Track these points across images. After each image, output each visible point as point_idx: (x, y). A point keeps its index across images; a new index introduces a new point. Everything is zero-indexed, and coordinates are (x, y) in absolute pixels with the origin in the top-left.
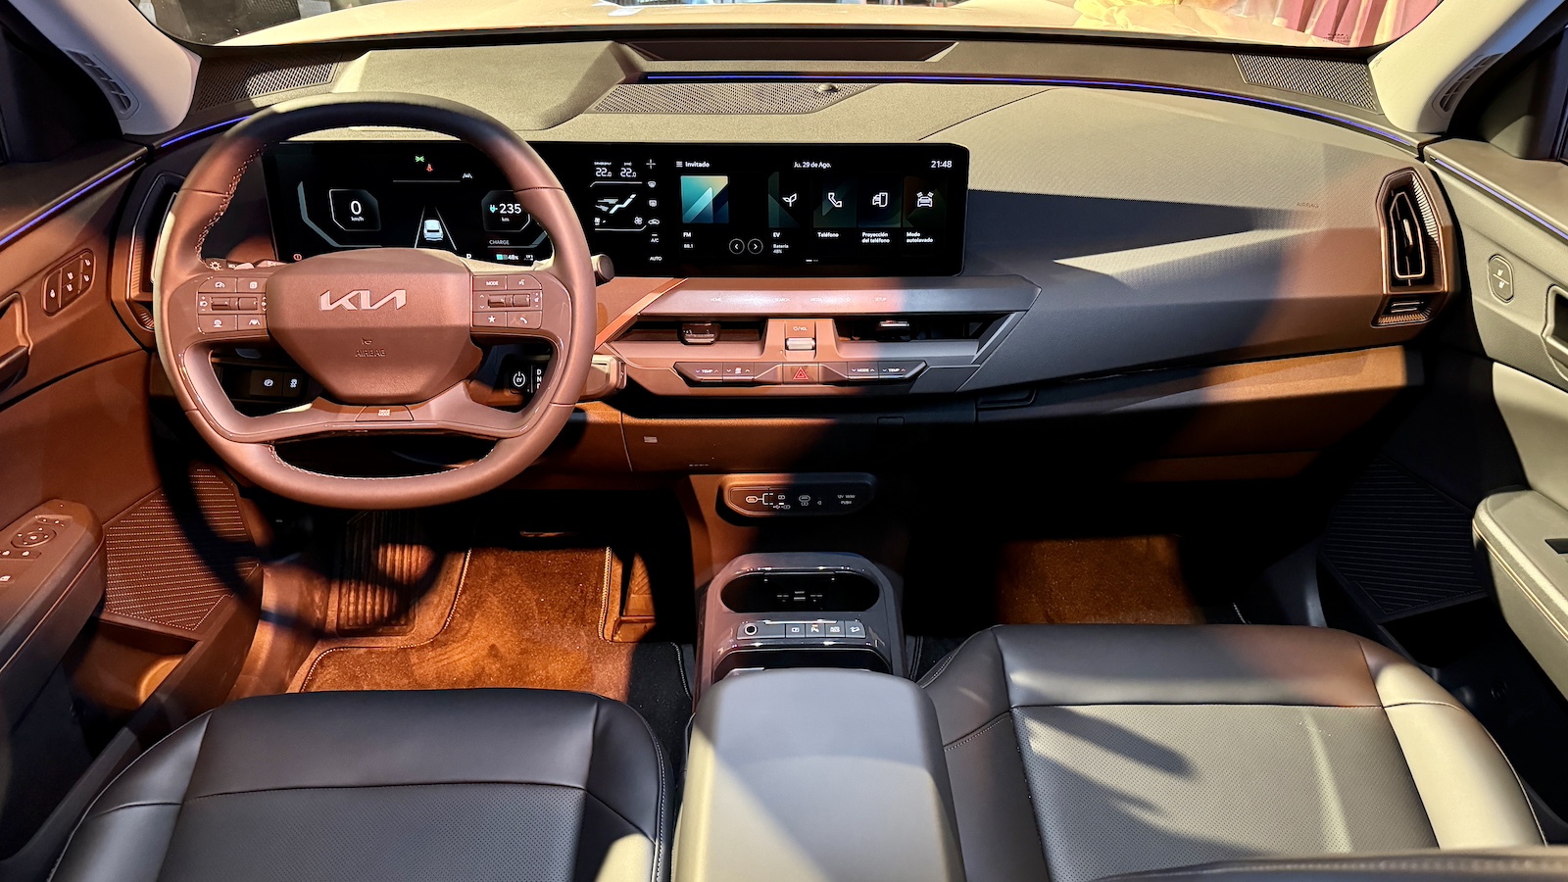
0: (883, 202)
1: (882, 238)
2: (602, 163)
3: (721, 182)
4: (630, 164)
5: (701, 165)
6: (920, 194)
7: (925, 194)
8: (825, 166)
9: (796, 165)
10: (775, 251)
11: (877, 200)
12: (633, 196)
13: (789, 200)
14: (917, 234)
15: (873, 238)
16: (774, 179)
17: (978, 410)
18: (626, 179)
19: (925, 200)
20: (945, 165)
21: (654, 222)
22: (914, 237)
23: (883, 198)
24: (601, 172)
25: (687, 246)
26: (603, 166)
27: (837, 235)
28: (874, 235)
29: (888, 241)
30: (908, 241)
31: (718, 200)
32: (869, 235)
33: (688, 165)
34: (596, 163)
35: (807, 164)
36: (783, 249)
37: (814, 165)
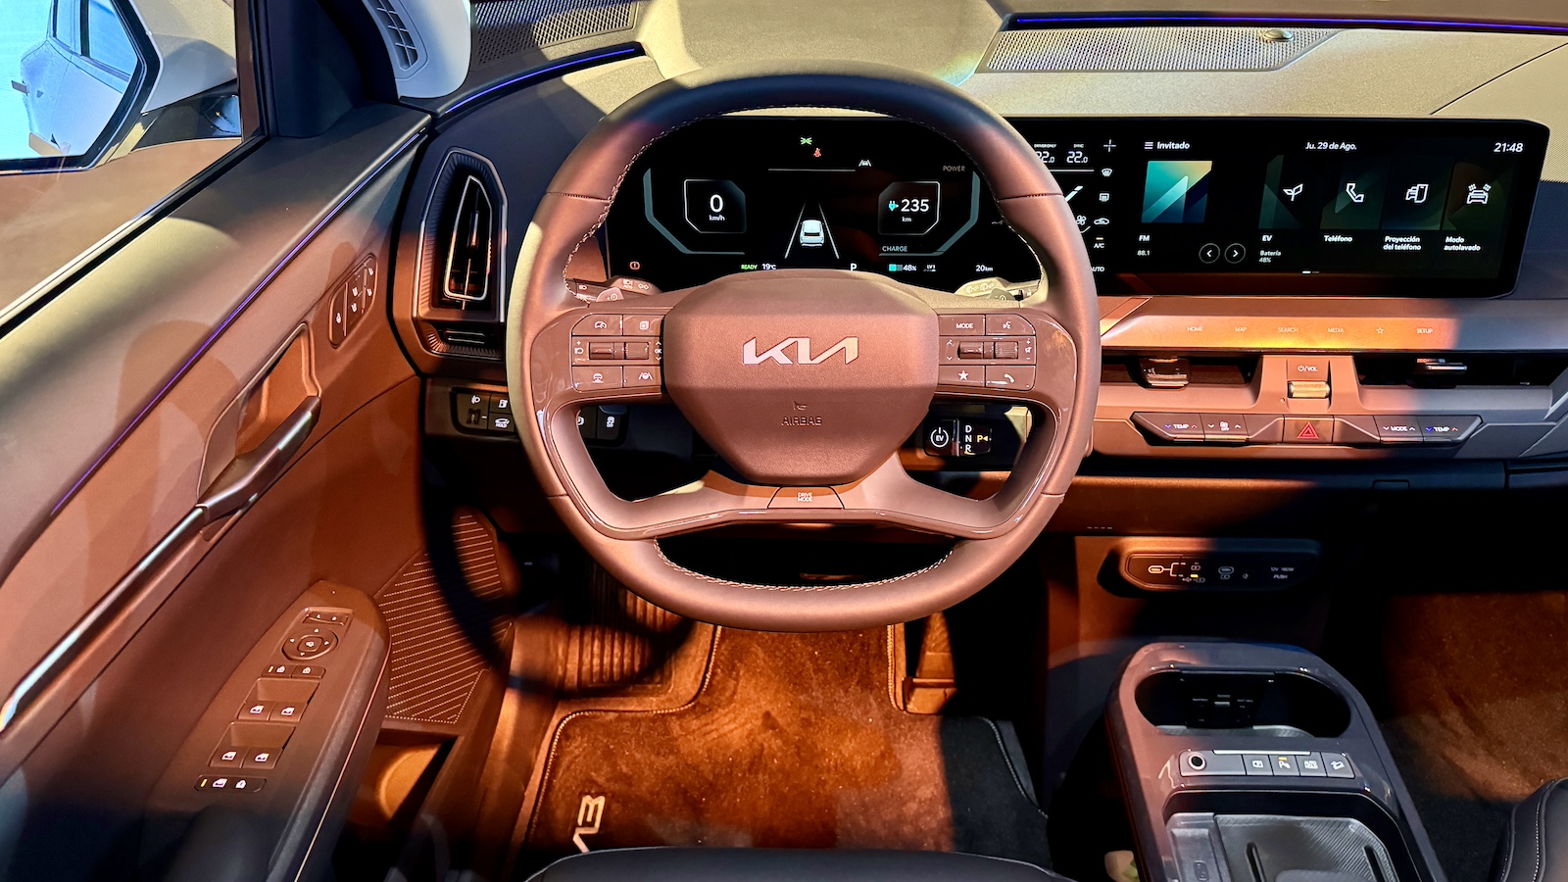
0: (1420, 196)
1: (1412, 244)
2: (1044, 146)
3: (1202, 168)
4: (1081, 146)
5: (1178, 146)
6: (1472, 187)
7: (1480, 187)
8: (1348, 147)
9: (1310, 146)
10: (1261, 260)
11: (1413, 193)
12: (1079, 188)
13: (1292, 193)
14: (1461, 240)
15: (1399, 244)
16: (1276, 164)
17: (1508, 473)
18: (1074, 166)
19: (1478, 195)
20: (1513, 149)
21: (1102, 221)
22: (1455, 244)
23: (1421, 192)
25: (1141, 253)
26: (1046, 149)
27: (1350, 239)
28: (1401, 240)
29: (1419, 248)
30: (1446, 248)
31: (1193, 193)
32: (1394, 239)
33: (1160, 146)
35: (1324, 145)
36: (1273, 258)
37: (1334, 146)
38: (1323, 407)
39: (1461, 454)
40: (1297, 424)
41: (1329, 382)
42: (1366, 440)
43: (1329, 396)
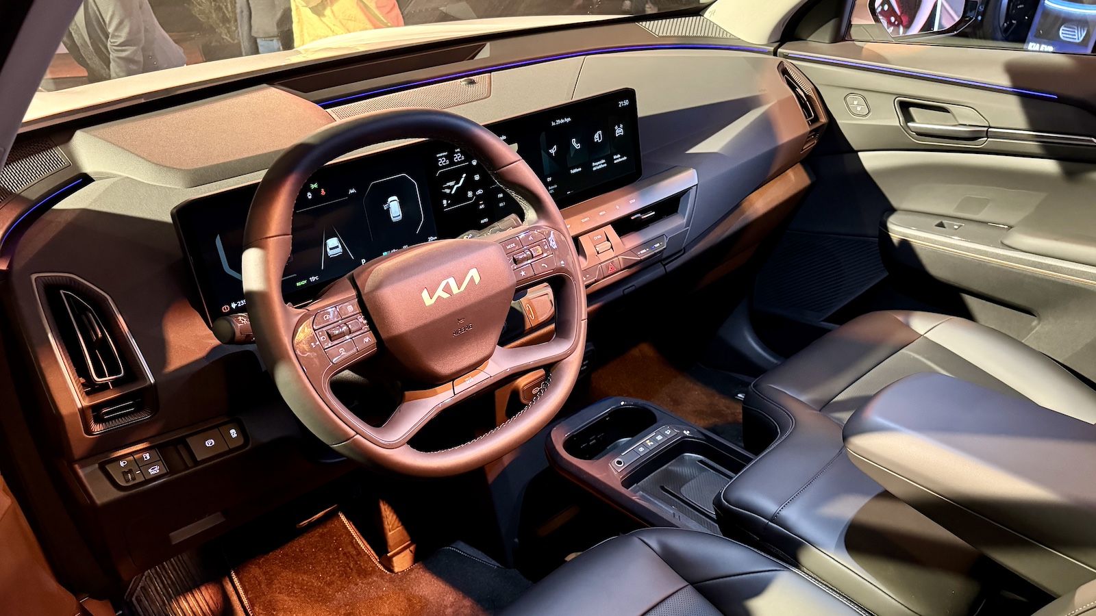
0: (600, 138)
1: (603, 163)
2: (441, 155)
4: (459, 150)
6: (616, 127)
7: (619, 127)
8: (568, 120)
9: (553, 124)
11: (596, 137)
12: (464, 175)
13: (552, 151)
14: (619, 156)
16: (543, 136)
17: (664, 266)
18: (459, 163)
19: (619, 131)
20: (625, 103)
21: (480, 192)
22: (617, 159)
23: (599, 136)
24: (442, 162)
25: (501, 205)
26: (442, 156)
27: (580, 169)
28: (599, 163)
29: (605, 165)
30: (615, 162)
32: (597, 164)
34: (438, 155)
35: (558, 122)
36: (554, 189)
37: (562, 121)
38: (611, 254)
39: (665, 256)
40: (606, 265)
41: (608, 240)
42: (635, 261)
43: (612, 247)
